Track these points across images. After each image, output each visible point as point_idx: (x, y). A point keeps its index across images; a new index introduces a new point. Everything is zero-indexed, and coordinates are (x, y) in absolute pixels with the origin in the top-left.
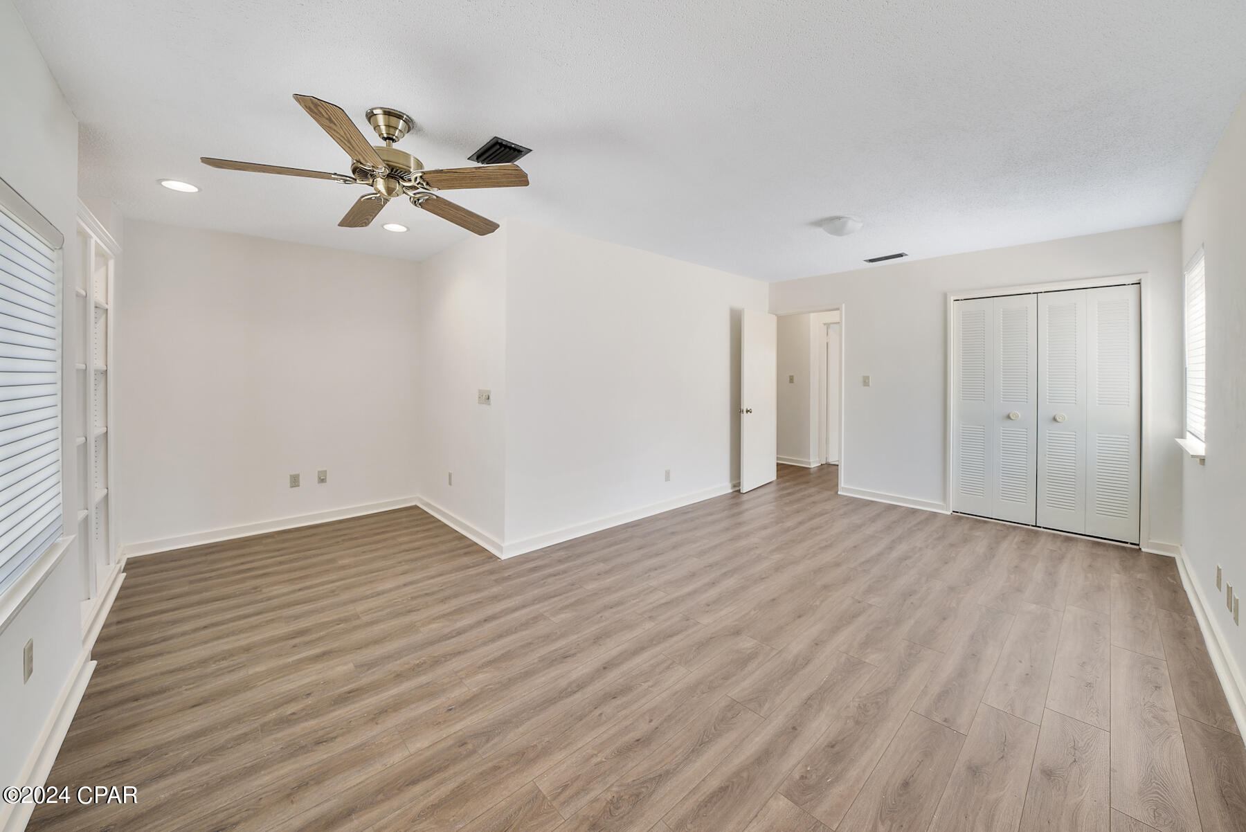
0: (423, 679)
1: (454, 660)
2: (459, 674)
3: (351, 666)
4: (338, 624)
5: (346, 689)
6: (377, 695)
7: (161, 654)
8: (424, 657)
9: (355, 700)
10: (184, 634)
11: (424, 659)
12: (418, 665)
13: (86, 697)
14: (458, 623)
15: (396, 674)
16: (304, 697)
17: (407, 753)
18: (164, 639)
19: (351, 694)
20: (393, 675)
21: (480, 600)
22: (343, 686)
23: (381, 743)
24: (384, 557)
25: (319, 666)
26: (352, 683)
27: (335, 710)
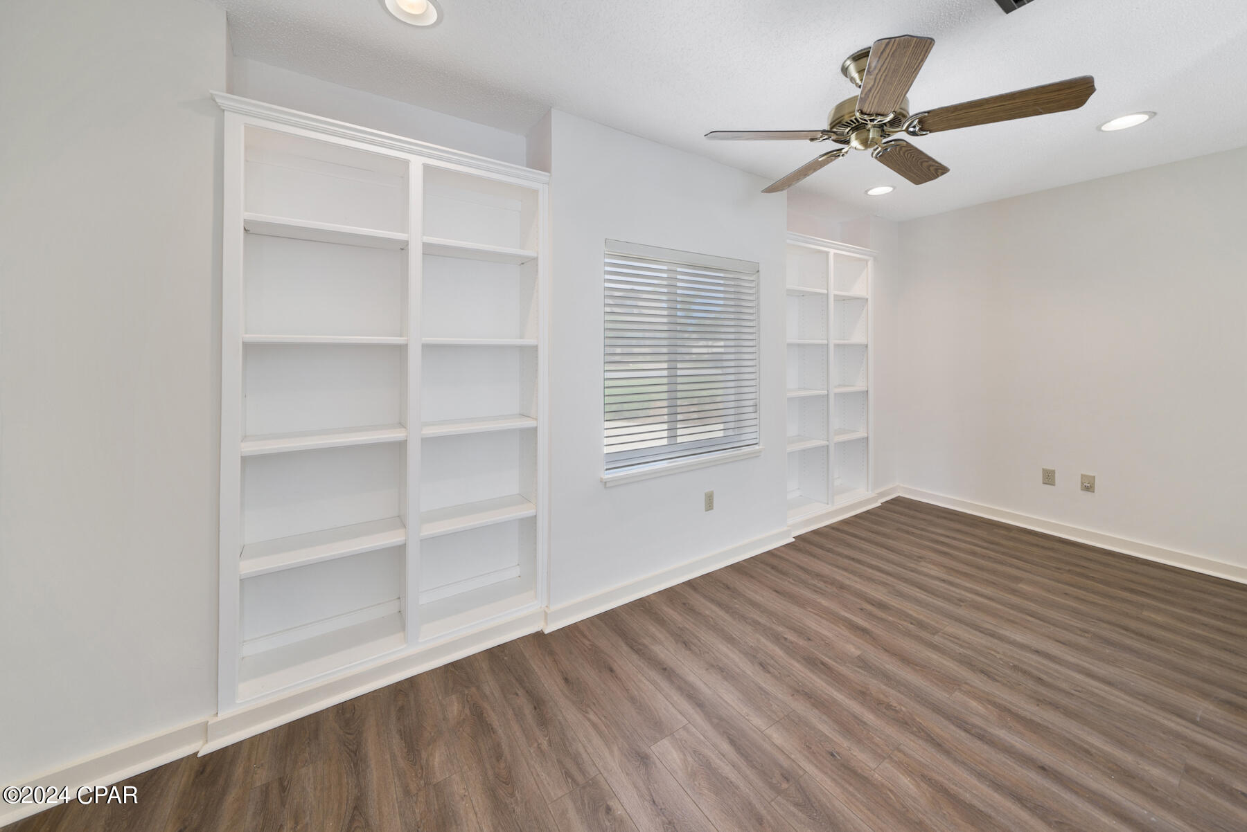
0: (869, 717)
1: (920, 742)
2: (896, 752)
3: (858, 653)
4: (912, 623)
5: (826, 660)
6: (828, 684)
7: (814, 556)
8: (906, 707)
9: (816, 671)
10: (839, 554)
11: (904, 709)
12: (889, 707)
13: (769, 553)
14: (1004, 731)
15: (865, 690)
16: (805, 638)
17: (763, 728)
18: (829, 550)
19: (822, 667)
20: (860, 688)
21: (1093, 751)
22: (830, 658)
23: (771, 705)
24: (1075, 612)
25: (846, 632)
26: (836, 662)
27: (798, 661)
